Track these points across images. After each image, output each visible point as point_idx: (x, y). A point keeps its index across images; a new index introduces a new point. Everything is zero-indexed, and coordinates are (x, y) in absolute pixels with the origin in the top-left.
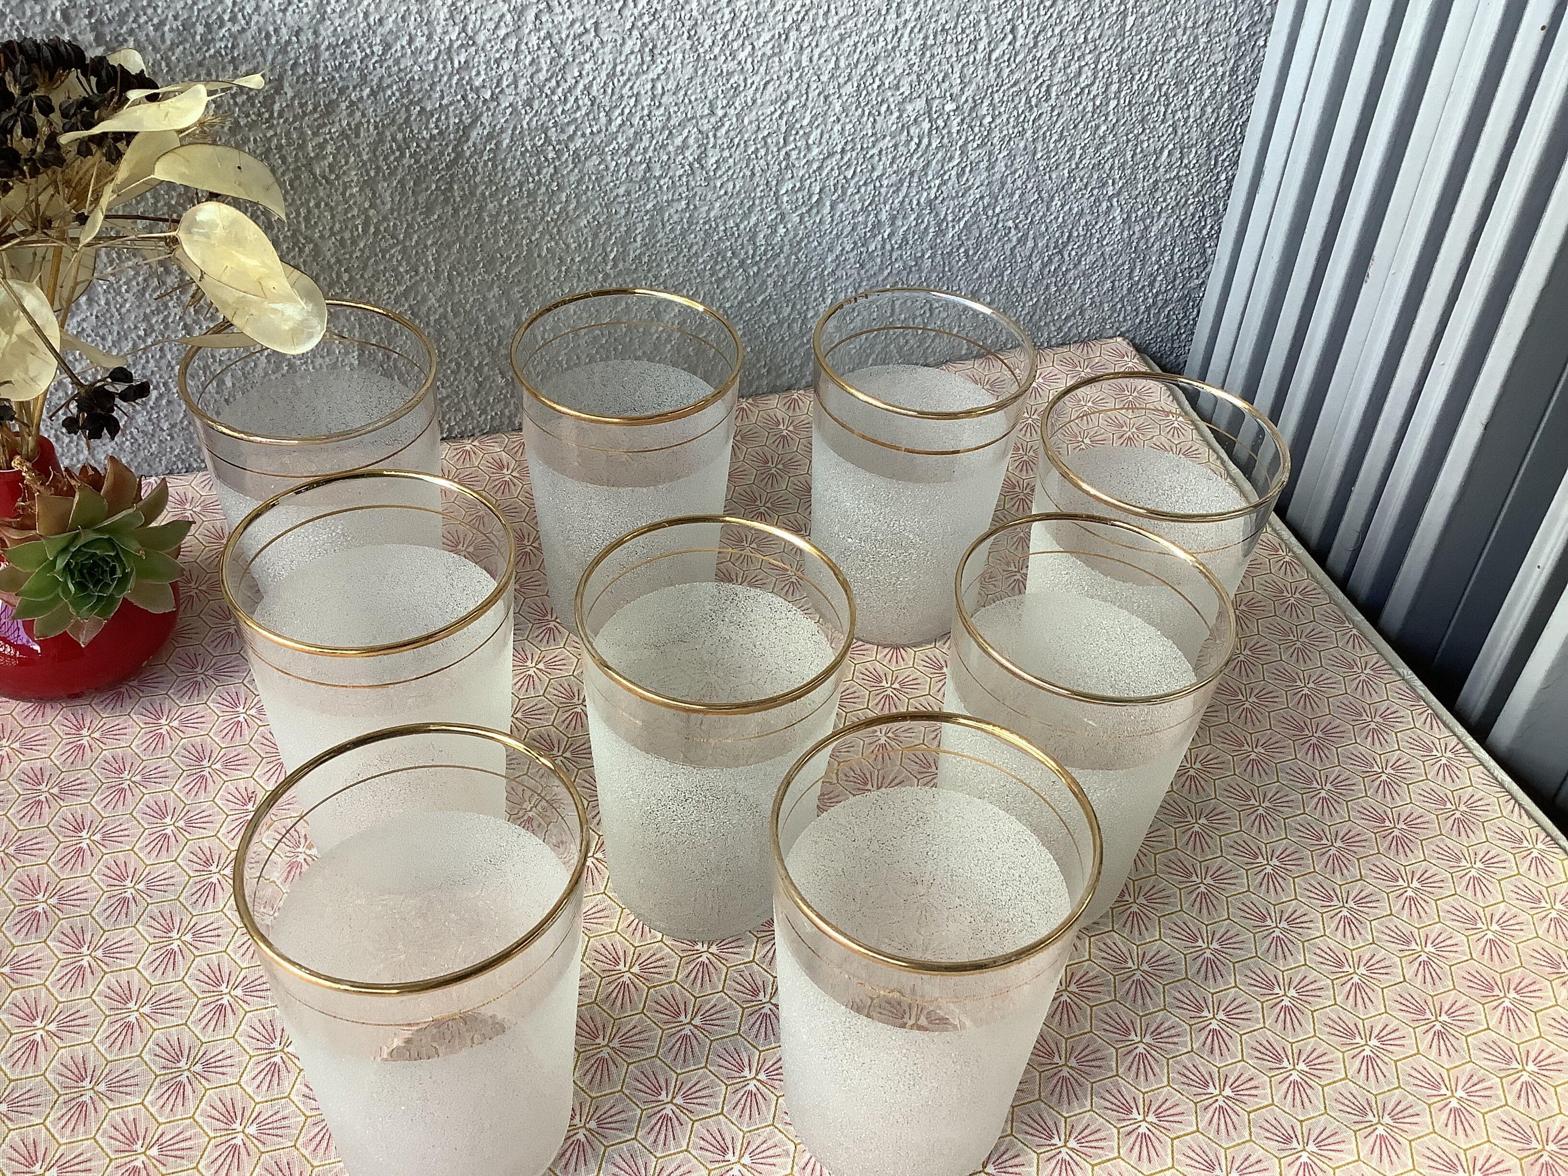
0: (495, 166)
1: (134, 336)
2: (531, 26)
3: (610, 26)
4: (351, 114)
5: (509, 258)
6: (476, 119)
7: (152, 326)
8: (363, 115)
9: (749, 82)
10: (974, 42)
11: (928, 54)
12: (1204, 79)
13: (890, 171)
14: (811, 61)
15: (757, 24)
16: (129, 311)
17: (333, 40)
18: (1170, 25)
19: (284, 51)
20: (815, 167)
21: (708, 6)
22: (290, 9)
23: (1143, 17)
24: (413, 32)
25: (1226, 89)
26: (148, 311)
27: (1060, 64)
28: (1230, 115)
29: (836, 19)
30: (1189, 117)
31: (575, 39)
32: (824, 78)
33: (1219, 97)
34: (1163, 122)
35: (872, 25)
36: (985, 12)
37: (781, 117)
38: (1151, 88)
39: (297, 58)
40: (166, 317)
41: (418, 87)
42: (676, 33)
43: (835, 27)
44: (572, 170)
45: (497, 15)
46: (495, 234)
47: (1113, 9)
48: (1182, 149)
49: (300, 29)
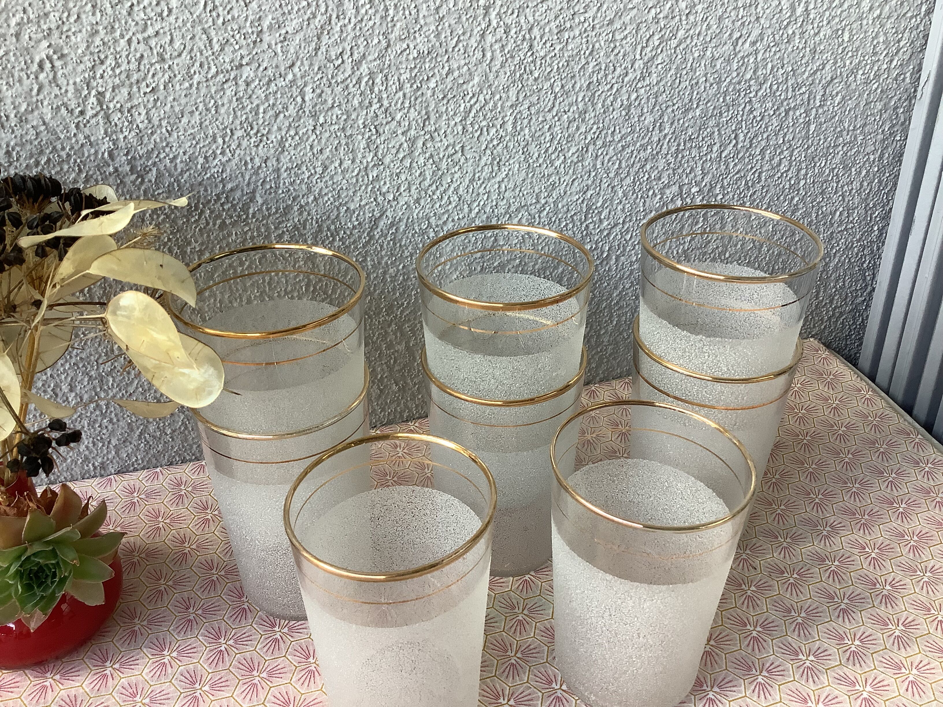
0: (395, 244)
2: (420, 150)
3: (471, 148)
4: (301, 214)
5: (402, 304)
6: (383, 213)
8: (309, 214)
9: (562, 180)
10: (711, 146)
11: (680, 156)
12: (862, 164)
14: (603, 164)
15: (568, 142)
17: (289, 165)
18: (839, 129)
19: (256, 173)
20: (605, 234)
21: (536, 131)
23: (821, 124)
24: (343, 158)
25: (876, 169)
27: (767, 158)
28: (879, 187)
29: (619, 136)
30: (852, 189)
31: (448, 157)
32: (612, 175)
33: (871, 175)
34: (836, 193)
35: (643, 138)
36: (717, 126)
37: (583, 202)
38: (827, 171)
39: (266, 177)
41: (345, 194)
42: (514, 150)
43: (619, 141)
45: (398, 144)
46: (394, 289)
47: (801, 121)
48: (848, 210)
49: (268, 158)
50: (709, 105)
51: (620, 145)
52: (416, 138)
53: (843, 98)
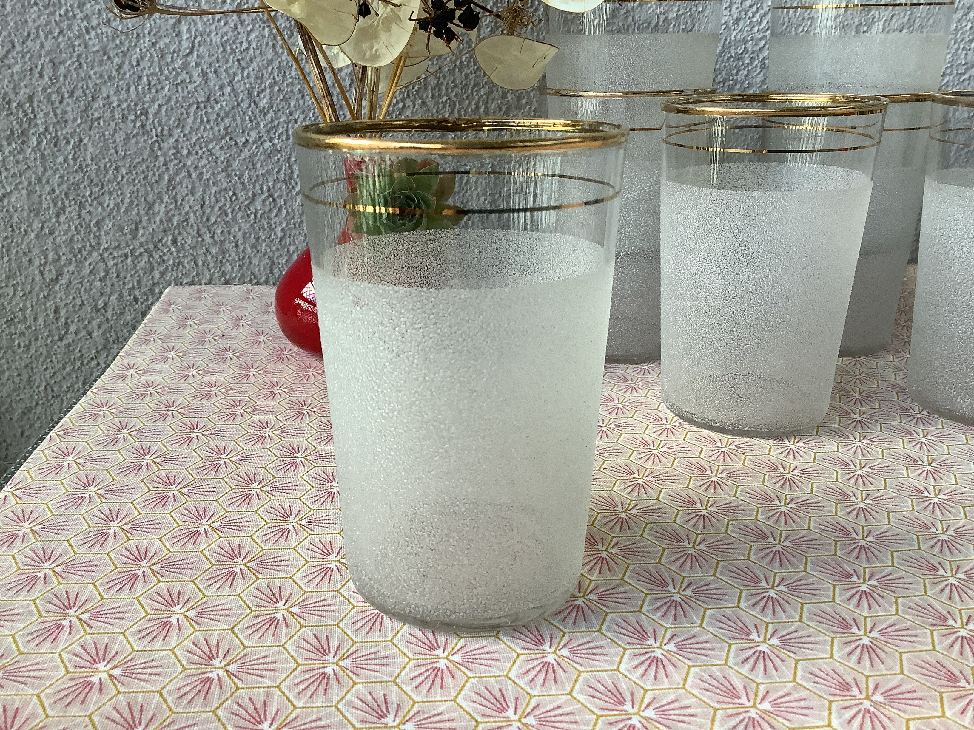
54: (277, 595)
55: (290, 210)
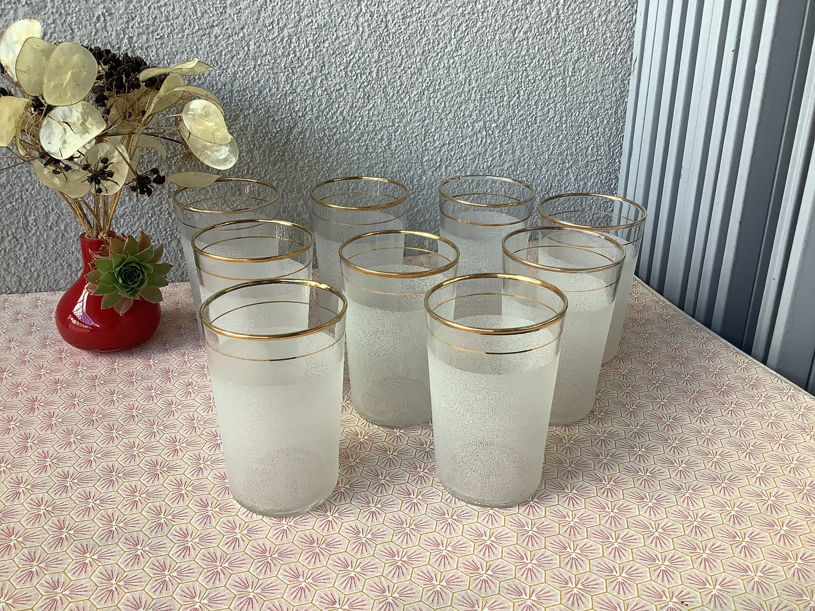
0: (303, 146)
1: (147, 216)
2: (319, 85)
3: (351, 86)
4: (244, 121)
5: (308, 187)
6: (296, 124)
7: (155, 213)
8: (249, 121)
9: (409, 112)
10: (503, 97)
11: (483, 102)
12: (603, 116)
13: (470, 153)
14: (434, 103)
15: (411, 87)
16: (145, 205)
17: (239, 89)
18: (586, 92)
20: (437, 150)
21: (391, 79)
22: (223, 75)
23: (573, 87)
24: (271, 86)
25: (613, 120)
26: (154, 205)
27: (540, 108)
29: (444, 86)
31: (336, 91)
32: (440, 111)
33: (611, 124)
34: (587, 135)
35: (458, 89)
36: (506, 84)
37: (422, 127)
38: (580, 119)
39: (224, 96)
40: (161, 208)
41: (272, 110)
42: (378, 90)
43: (444, 89)
44: (335, 148)
45: (305, 80)
46: (302, 176)
47: (560, 85)
48: (597, 147)
49: (226, 83)
50: (499, 70)
51: (444, 92)
52: (316, 78)
53: (587, 72)
54: (12, 532)
55: (29, 245)
